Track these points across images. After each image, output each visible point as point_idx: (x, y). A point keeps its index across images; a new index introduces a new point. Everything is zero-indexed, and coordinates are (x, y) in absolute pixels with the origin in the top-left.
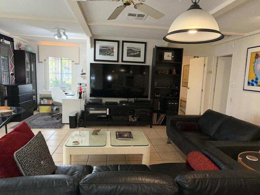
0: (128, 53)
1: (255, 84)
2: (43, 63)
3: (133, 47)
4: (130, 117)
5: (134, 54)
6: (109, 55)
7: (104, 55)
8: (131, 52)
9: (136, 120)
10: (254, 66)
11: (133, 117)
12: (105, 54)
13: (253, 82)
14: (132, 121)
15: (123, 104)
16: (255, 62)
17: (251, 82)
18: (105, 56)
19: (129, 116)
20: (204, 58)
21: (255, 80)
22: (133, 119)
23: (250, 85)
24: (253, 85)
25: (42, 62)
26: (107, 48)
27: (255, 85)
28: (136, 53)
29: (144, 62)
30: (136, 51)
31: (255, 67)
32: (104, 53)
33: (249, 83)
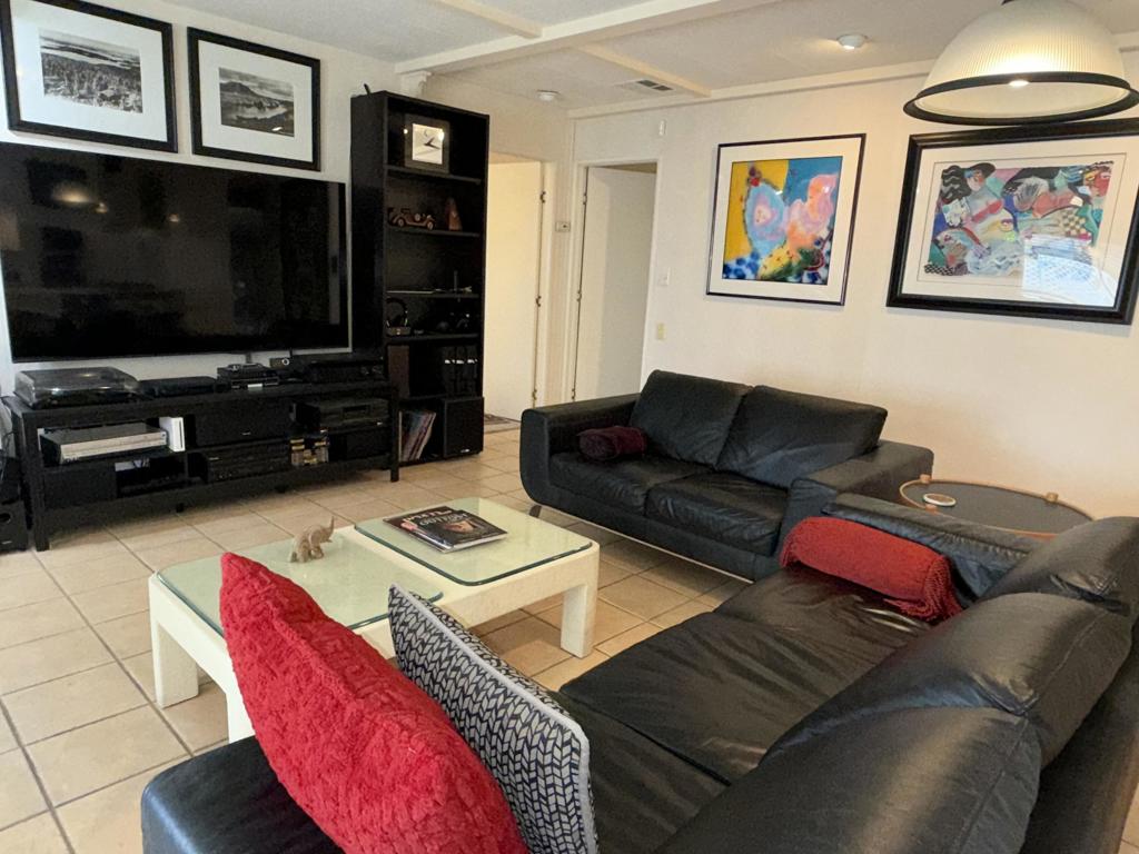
0: (226, 108)
1: (748, 272)
3: (254, 77)
4: (297, 444)
5: (260, 117)
6: (115, 100)
7: (81, 97)
8: (241, 102)
9: (324, 455)
10: (744, 211)
11: (309, 444)
12: (83, 92)
13: (743, 267)
14: (307, 464)
15: (249, 386)
16: (748, 196)
17: (733, 264)
18: (87, 106)
19: (293, 442)
20: (538, 164)
21: (748, 259)
22: (313, 453)
23: (732, 276)
24: (742, 277)
26: (92, 55)
27: (747, 277)
28: (271, 108)
29: (315, 165)
30: (269, 99)
31: (747, 213)
32: (75, 87)
33: (726, 270)
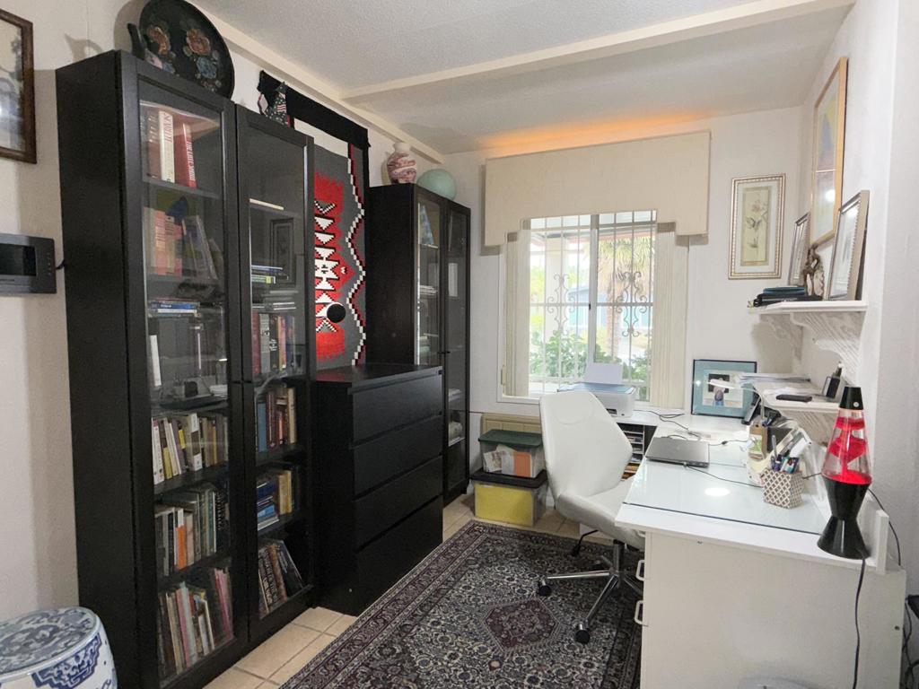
2: (502, 256)
25: (495, 250)
